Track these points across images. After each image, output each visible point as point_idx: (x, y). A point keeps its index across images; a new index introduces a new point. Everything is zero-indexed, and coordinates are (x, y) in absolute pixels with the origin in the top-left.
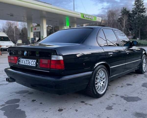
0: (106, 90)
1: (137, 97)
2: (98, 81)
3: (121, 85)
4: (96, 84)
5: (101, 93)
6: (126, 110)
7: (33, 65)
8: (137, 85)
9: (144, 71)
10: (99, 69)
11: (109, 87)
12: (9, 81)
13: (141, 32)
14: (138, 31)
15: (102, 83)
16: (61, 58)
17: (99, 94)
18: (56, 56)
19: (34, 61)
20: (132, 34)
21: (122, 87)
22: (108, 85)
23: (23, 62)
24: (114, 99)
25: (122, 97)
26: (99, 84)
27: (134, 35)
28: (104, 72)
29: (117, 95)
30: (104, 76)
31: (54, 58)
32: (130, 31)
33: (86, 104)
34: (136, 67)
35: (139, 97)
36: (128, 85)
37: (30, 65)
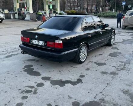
0: (86, 58)
1: (104, 63)
2: (81, 54)
3: (95, 55)
4: (80, 55)
5: (83, 61)
6: (97, 70)
7: (42, 45)
8: (105, 55)
9: (112, 44)
10: (82, 46)
11: (88, 56)
12: (24, 54)
13: (117, 4)
14: (115, 2)
15: (84, 55)
16: (61, 42)
17: (82, 61)
18: (58, 41)
19: (42, 42)
20: (109, 6)
21: (96, 56)
22: (87, 55)
23: (35, 42)
24: (90, 64)
25: (95, 63)
26: (82, 55)
27: (111, 6)
28: (85, 47)
29: (92, 62)
30: (85, 51)
31: (57, 42)
32: (108, 2)
33: (74, 67)
34: (106, 42)
35: (106, 63)
36: (100, 55)
37: (40, 44)
